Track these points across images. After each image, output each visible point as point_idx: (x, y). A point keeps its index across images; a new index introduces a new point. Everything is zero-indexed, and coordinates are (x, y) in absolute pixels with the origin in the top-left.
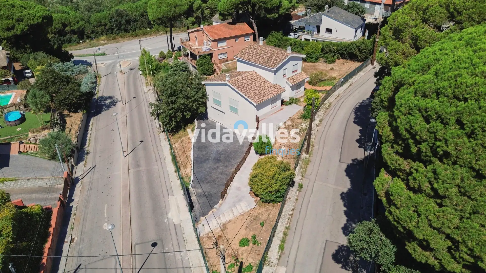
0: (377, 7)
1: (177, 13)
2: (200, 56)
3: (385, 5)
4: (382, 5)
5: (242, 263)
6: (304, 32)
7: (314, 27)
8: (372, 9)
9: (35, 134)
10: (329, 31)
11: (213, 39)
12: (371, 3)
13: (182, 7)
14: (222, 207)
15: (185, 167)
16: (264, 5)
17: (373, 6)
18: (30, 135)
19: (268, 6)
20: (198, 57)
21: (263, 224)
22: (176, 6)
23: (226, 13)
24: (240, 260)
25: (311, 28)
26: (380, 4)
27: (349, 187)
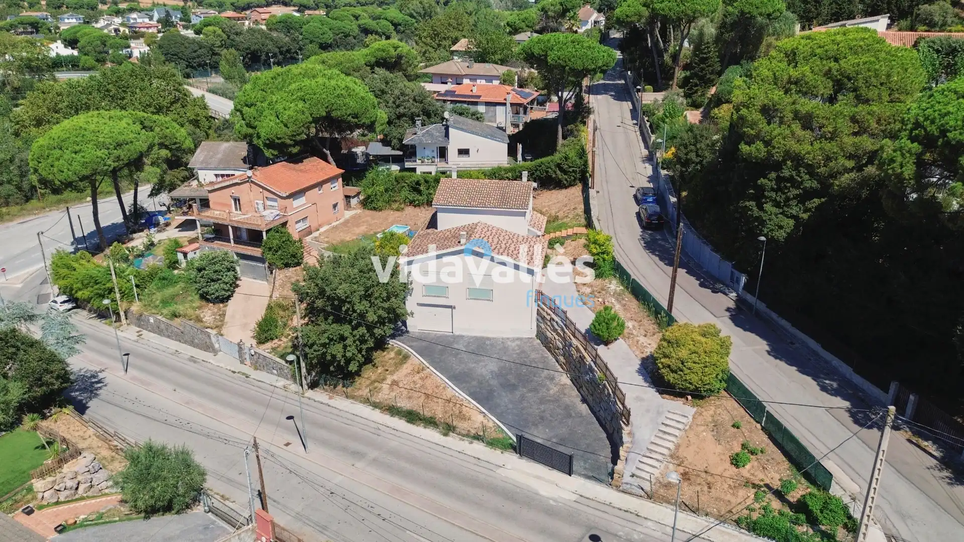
0: (499, 109)
1: (123, 160)
2: (267, 232)
3: (512, 104)
4: (508, 105)
5: (767, 486)
6: (415, 161)
7: (433, 151)
8: (490, 114)
9: (49, 479)
10: (464, 152)
11: (287, 194)
12: (488, 104)
13: (132, 147)
14: (638, 435)
15: (462, 417)
16: (356, 120)
17: (492, 108)
18: (38, 485)
19: (363, 121)
20: (264, 234)
21: (736, 426)
22: (119, 145)
23: (288, 142)
24: (762, 483)
25: (427, 152)
26: (504, 104)
27: (765, 342)
